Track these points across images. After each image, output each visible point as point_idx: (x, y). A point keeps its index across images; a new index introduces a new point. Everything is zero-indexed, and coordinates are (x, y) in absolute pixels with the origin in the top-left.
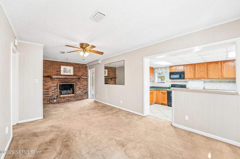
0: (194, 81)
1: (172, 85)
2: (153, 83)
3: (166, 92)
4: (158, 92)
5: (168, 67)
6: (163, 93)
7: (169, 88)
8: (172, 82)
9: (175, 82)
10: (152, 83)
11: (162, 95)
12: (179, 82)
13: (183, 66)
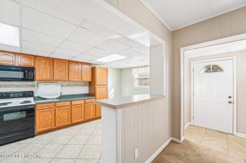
12: (18, 86)
13: (33, 58)
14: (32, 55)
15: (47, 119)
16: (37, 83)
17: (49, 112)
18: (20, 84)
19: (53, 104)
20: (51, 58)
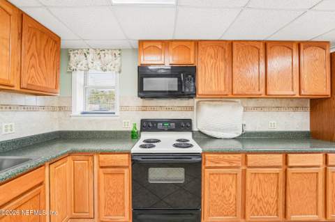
0: (215, 105)
1: (142, 121)
2: (61, 114)
3: (125, 160)
4: (81, 162)
5: (126, 50)
6: (109, 170)
7: (134, 136)
8: (144, 108)
9: (153, 108)
10: (55, 114)
11: (102, 176)
12: (168, 109)
13: (192, 48)
14: (191, 41)
15: (226, 193)
16: (198, 103)
17: (230, 178)
18: (171, 105)
19: (240, 156)
20: (226, 41)
